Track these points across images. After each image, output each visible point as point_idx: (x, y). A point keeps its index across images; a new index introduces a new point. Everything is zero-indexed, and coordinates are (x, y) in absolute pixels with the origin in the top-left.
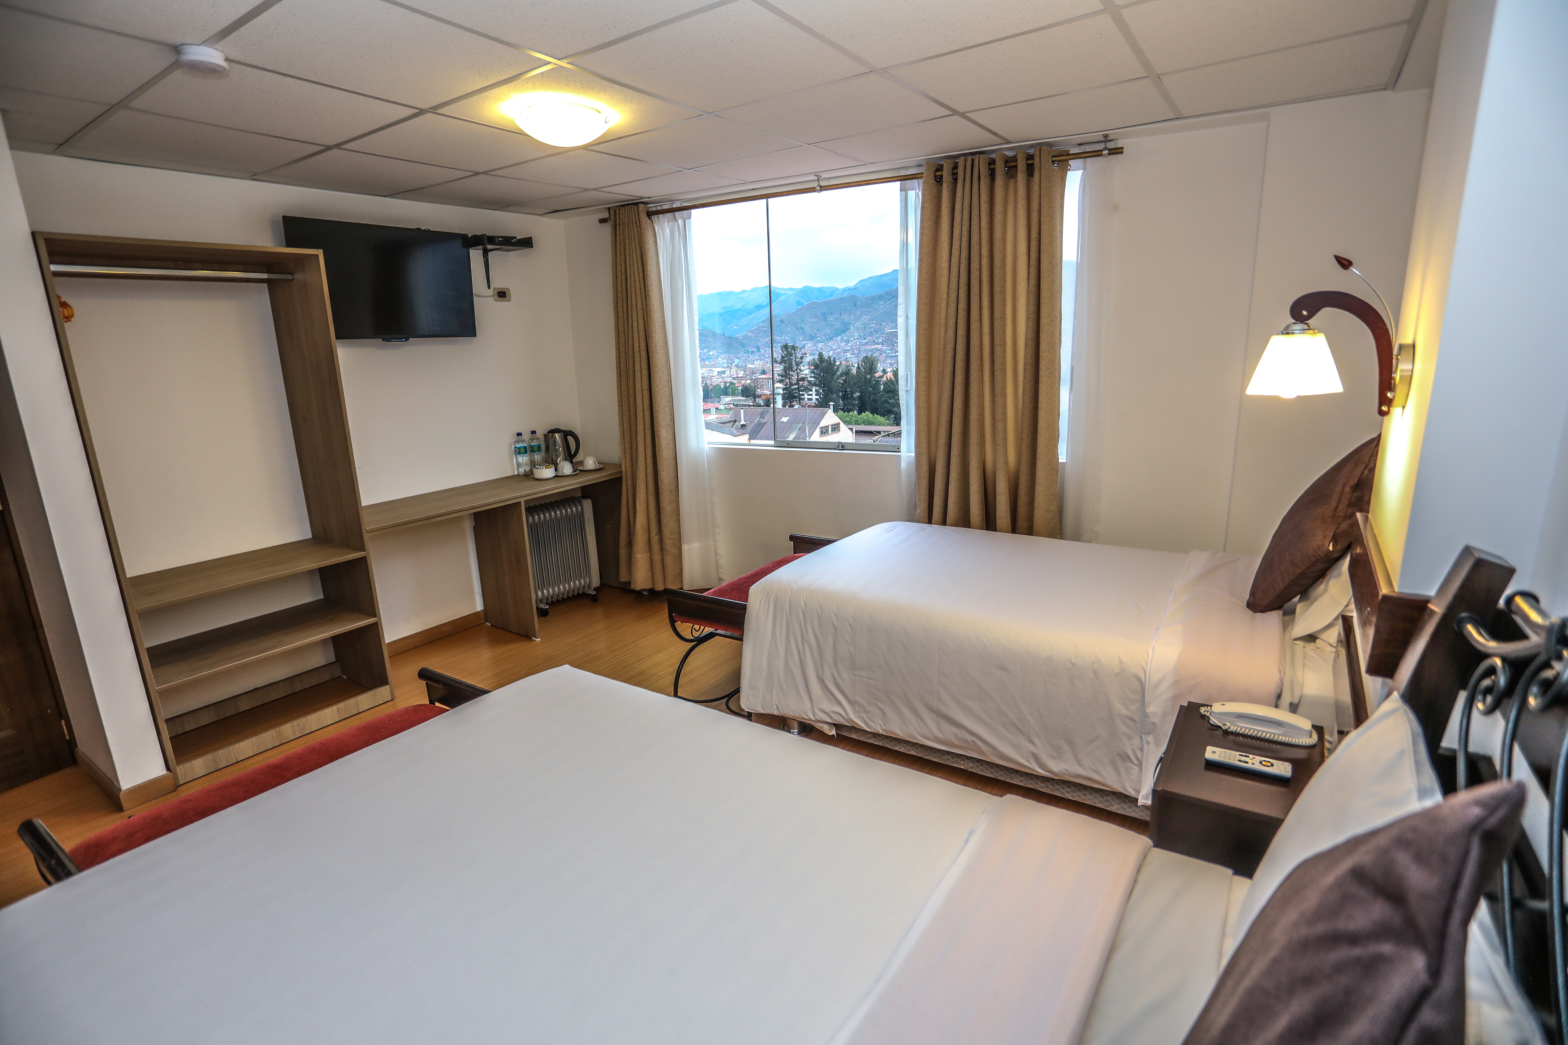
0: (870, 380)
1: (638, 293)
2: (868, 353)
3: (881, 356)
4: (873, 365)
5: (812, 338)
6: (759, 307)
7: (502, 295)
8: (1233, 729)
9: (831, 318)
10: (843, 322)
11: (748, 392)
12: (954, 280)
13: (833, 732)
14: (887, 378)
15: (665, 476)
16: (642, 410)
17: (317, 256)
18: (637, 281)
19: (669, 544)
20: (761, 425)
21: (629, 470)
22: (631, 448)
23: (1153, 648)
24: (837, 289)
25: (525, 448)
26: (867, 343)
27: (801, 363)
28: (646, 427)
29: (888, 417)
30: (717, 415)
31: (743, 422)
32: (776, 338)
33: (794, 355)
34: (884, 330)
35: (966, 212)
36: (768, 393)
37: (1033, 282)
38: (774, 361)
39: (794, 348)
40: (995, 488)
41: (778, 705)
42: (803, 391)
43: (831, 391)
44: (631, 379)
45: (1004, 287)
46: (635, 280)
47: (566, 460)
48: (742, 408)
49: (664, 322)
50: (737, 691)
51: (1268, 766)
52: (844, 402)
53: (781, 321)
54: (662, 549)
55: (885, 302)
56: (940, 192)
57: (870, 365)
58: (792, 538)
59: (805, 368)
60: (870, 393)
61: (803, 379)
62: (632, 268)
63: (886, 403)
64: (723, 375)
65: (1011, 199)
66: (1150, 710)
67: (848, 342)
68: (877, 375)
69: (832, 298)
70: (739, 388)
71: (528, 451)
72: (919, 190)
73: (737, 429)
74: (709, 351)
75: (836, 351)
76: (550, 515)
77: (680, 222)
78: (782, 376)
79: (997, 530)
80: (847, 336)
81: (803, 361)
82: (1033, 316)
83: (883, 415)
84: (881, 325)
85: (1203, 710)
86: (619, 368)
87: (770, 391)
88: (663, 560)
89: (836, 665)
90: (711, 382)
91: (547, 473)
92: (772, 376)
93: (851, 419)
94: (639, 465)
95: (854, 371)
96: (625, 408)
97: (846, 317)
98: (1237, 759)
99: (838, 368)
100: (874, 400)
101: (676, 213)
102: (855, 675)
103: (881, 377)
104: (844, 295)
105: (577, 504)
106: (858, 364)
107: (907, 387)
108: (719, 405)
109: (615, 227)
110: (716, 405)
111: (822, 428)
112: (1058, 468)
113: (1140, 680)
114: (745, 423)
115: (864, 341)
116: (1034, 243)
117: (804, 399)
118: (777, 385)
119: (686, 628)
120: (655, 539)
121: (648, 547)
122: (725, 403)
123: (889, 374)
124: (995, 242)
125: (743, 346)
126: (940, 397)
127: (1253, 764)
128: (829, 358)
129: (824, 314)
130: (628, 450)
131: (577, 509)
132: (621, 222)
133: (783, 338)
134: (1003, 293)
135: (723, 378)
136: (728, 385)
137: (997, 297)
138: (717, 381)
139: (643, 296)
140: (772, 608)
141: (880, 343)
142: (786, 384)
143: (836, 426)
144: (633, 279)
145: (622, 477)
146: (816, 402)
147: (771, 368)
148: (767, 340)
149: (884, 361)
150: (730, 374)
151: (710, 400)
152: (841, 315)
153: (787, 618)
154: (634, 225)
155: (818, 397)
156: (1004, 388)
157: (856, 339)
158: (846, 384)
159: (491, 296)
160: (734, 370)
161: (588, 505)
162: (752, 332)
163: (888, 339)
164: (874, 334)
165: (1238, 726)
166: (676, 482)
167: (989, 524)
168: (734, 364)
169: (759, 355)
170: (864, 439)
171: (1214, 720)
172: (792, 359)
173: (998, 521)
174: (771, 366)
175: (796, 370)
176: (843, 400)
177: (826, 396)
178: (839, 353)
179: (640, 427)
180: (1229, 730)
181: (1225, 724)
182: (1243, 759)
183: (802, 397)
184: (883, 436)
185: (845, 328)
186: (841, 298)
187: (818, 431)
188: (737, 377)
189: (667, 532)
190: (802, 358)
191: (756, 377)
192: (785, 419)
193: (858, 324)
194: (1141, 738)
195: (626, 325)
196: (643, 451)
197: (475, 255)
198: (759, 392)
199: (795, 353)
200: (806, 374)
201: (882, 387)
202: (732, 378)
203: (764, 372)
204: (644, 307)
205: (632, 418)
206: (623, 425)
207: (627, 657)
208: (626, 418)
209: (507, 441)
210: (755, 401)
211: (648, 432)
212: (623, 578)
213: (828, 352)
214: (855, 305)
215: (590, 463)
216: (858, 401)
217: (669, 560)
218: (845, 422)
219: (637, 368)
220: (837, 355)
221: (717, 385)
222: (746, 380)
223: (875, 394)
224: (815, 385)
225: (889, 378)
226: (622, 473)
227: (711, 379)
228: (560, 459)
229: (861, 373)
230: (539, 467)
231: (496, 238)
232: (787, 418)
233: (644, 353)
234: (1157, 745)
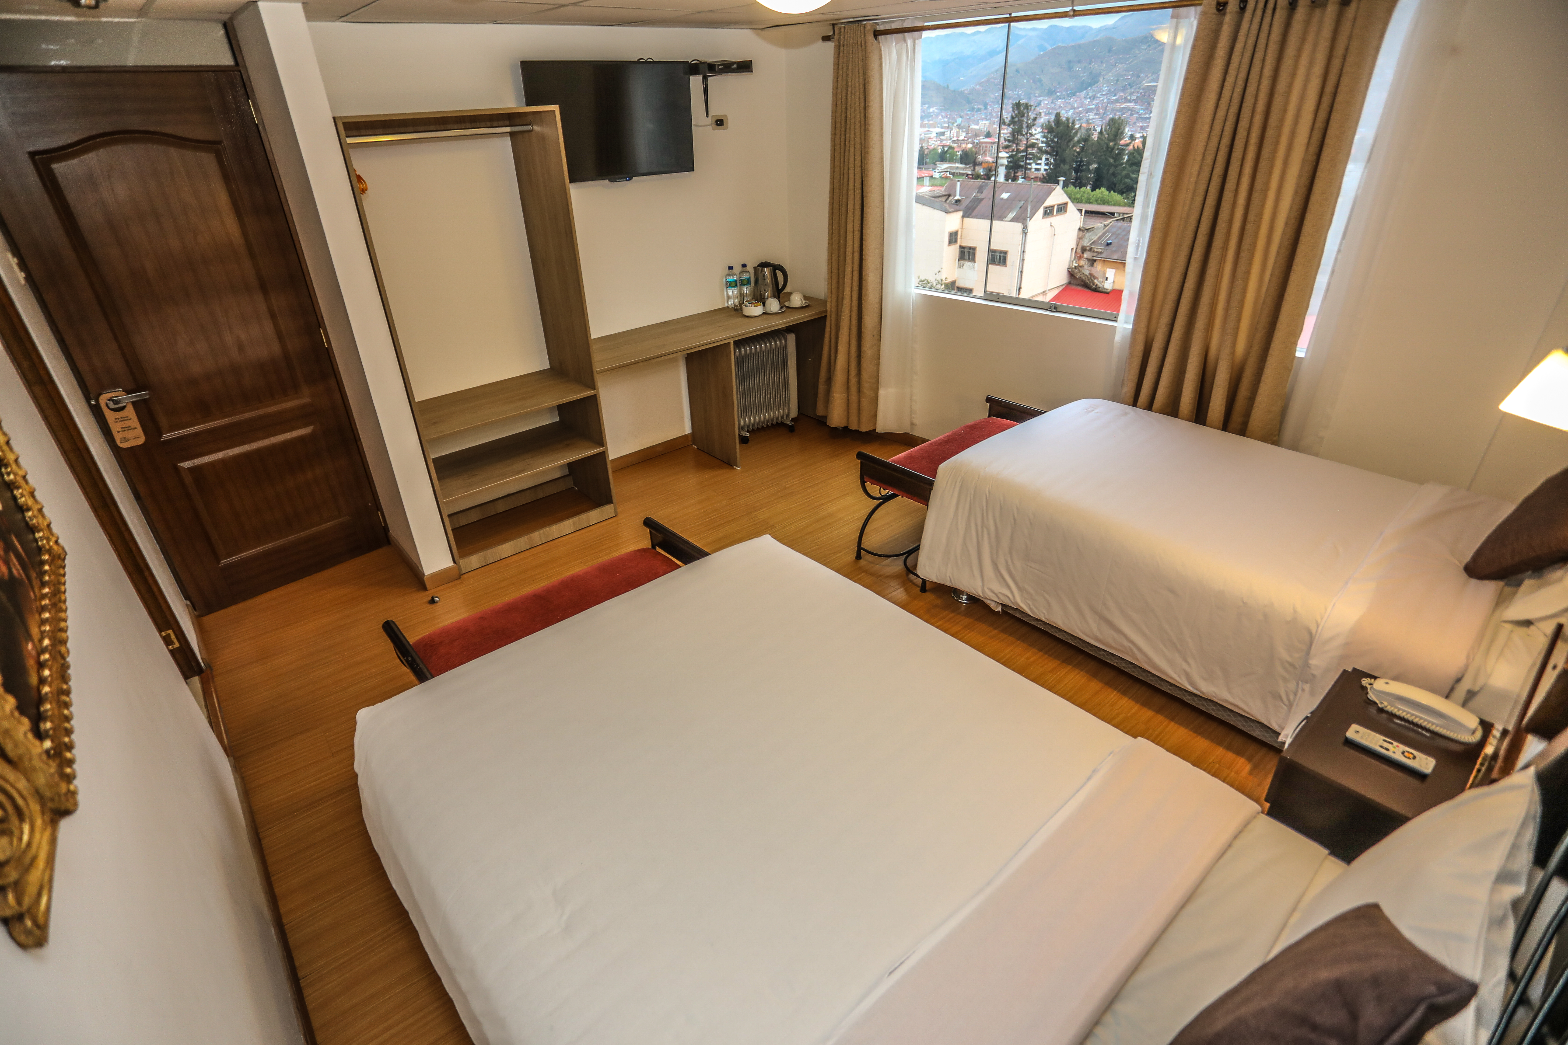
0: (1113, 149)
1: (858, 126)
2: (1115, 114)
3: (1131, 118)
4: (1119, 129)
5: (1051, 93)
6: (992, 53)
7: (720, 123)
8: (1390, 709)
9: (1078, 68)
10: (1091, 73)
11: (968, 158)
12: (1214, 140)
13: (999, 609)
14: (1134, 147)
15: (869, 320)
16: (852, 251)
17: (554, 112)
18: (858, 112)
19: (866, 386)
20: (977, 201)
21: (834, 309)
22: (838, 288)
23: (1334, 605)
24: (1091, 28)
25: (736, 281)
26: (1117, 101)
27: (1033, 125)
28: (854, 269)
29: (1127, 195)
30: (930, 188)
31: (957, 197)
32: (1008, 93)
33: (1026, 115)
34: (1141, 82)
35: (1248, 55)
36: (989, 159)
37: (1313, 149)
38: (1002, 122)
39: (1027, 107)
40: (1213, 380)
41: (951, 578)
42: (1030, 159)
43: (1063, 161)
44: (843, 217)
45: (1274, 152)
46: (855, 111)
47: (774, 296)
48: (959, 181)
49: (882, 158)
50: (917, 549)
51: (1410, 758)
52: (1077, 174)
53: (1017, 71)
54: (859, 391)
55: (1149, 46)
56: (1220, 24)
57: (1115, 128)
58: (988, 400)
59: (1037, 132)
60: (1111, 165)
61: (1033, 146)
62: (853, 97)
63: (1127, 178)
64: (942, 137)
65: (1311, 38)
66: (1313, 662)
67: (1094, 99)
68: (1122, 142)
69: (1083, 41)
70: (958, 153)
71: (738, 284)
72: (1195, 18)
73: (951, 204)
74: (929, 108)
75: (1077, 111)
76: (756, 348)
77: (909, 42)
78: (1009, 141)
79: (1207, 422)
80: (1094, 91)
81: (1035, 123)
82: (1303, 191)
83: (1121, 193)
84: (1138, 76)
85: (1365, 682)
86: (832, 204)
87: (993, 158)
88: (859, 402)
89: (1011, 553)
90: (928, 145)
91: (756, 310)
92: (997, 140)
93: (1082, 196)
94: (844, 306)
95: (1095, 136)
96: (835, 247)
97: (1096, 67)
98: (1379, 744)
99: (1076, 133)
100: (1114, 174)
101: (906, 34)
102: (1027, 565)
103: (1127, 145)
104: (1098, 38)
105: (782, 338)
106: (1102, 129)
107: (1137, 255)
108: (934, 173)
109: (838, 48)
110: (931, 172)
111: (1046, 208)
112: (1292, 366)
113: (1310, 633)
114: (960, 198)
115: (1114, 98)
116: (1326, 100)
117: (1030, 169)
118: (1003, 154)
119: (875, 489)
120: (853, 380)
121: (846, 387)
122: (941, 171)
123: (1137, 141)
124: (1276, 96)
125: (969, 102)
126: (1171, 272)
127: (1394, 752)
128: (1068, 119)
129: (1070, 62)
130: (834, 290)
131: (781, 343)
132: (845, 42)
133: (1016, 93)
134: (1272, 160)
135: (941, 141)
136: (946, 149)
137: (1263, 164)
138: (934, 144)
139: (863, 128)
140: (957, 489)
141: (1133, 100)
142: (1013, 151)
143: (1063, 206)
144: (853, 110)
145: (826, 316)
146: (1044, 173)
147: (998, 129)
148: (997, 94)
149: (1135, 123)
150: (950, 136)
151: (925, 166)
152: (1090, 64)
153: (970, 502)
154: (860, 47)
155: (1047, 167)
156: (1248, 272)
157: (1105, 95)
158: (1083, 153)
159: (709, 125)
160: (955, 131)
161: (791, 339)
162: (981, 84)
163: (1144, 95)
164: (1127, 89)
165: (1396, 707)
166: (879, 326)
167: (1199, 416)
168: (955, 125)
169: (985, 113)
170: (1094, 220)
171: (1372, 696)
172: (1023, 121)
173: (1210, 413)
174: (998, 127)
175: (1027, 134)
176: (1076, 172)
177: (1056, 165)
178: (1081, 113)
179: (848, 269)
180: (1385, 709)
181: (1383, 703)
182: (1386, 745)
183: (1029, 167)
184: (1117, 220)
185: (1093, 80)
186: (1094, 41)
187: (1041, 211)
188: (958, 140)
189: (865, 375)
190: (1035, 119)
191: (979, 140)
192: (1005, 196)
193: (1110, 76)
194: (1298, 683)
195: (842, 159)
196: (850, 293)
197: (696, 81)
198: (980, 158)
199: (1028, 113)
200: (1037, 139)
201: (1126, 158)
202: (951, 141)
203: (988, 135)
204: (863, 141)
205: (841, 258)
206: (832, 264)
207: (818, 497)
208: (835, 257)
209: (719, 274)
210: (974, 169)
211: (856, 275)
212: (820, 411)
213: (1067, 111)
214: (1110, 51)
215: (797, 300)
216: (1094, 174)
217: (865, 402)
218: (1075, 200)
219: (850, 206)
220: (1078, 115)
221: (934, 149)
222: (967, 144)
223: (1116, 166)
224: (1046, 152)
225: (1136, 147)
226: (827, 312)
227: (928, 142)
228: (768, 294)
229: (1103, 140)
230: (748, 304)
231: (717, 66)
232: (1008, 194)
233: (858, 192)
234: (1312, 693)
